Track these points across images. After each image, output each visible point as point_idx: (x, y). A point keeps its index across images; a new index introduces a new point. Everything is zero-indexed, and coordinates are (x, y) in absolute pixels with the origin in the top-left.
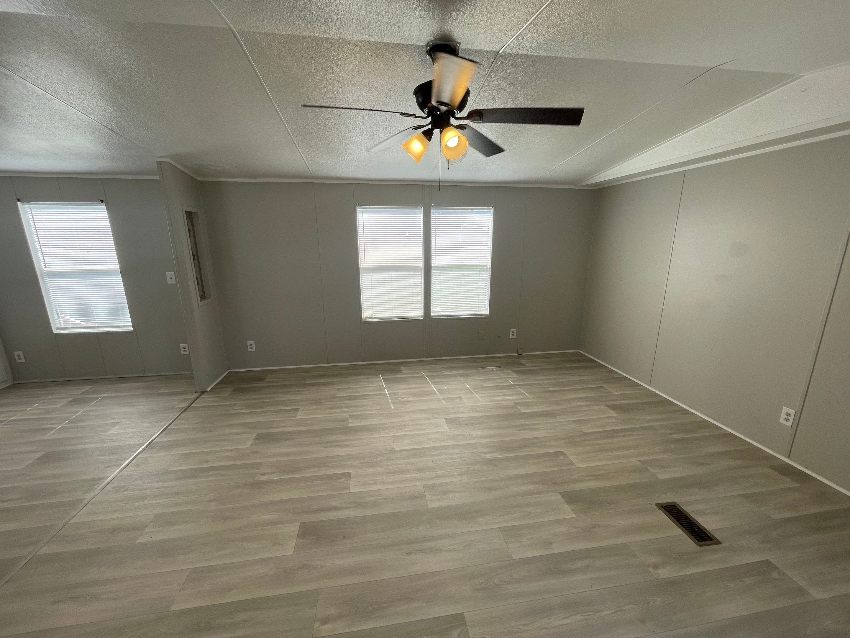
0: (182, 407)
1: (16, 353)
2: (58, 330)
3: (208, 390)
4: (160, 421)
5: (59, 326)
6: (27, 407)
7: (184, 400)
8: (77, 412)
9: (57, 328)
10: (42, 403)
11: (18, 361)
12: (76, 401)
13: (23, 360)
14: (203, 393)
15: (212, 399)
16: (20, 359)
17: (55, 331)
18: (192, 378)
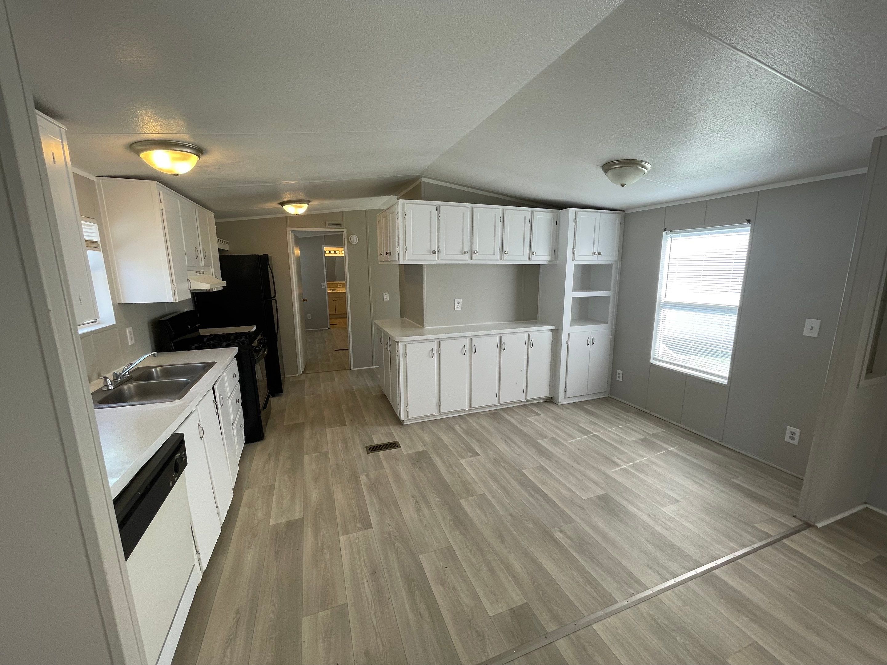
0: (767, 533)
1: (618, 371)
2: (655, 361)
3: (819, 525)
4: (730, 539)
5: (657, 357)
6: (608, 427)
7: (772, 520)
8: (642, 457)
9: (654, 359)
10: (620, 428)
11: (618, 379)
12: (646, 442)
13: (621, 380)
14: (808, 525)
15: (823, 551)
16: (619, 377)
17: (652, 361)
18: (799, 487)
